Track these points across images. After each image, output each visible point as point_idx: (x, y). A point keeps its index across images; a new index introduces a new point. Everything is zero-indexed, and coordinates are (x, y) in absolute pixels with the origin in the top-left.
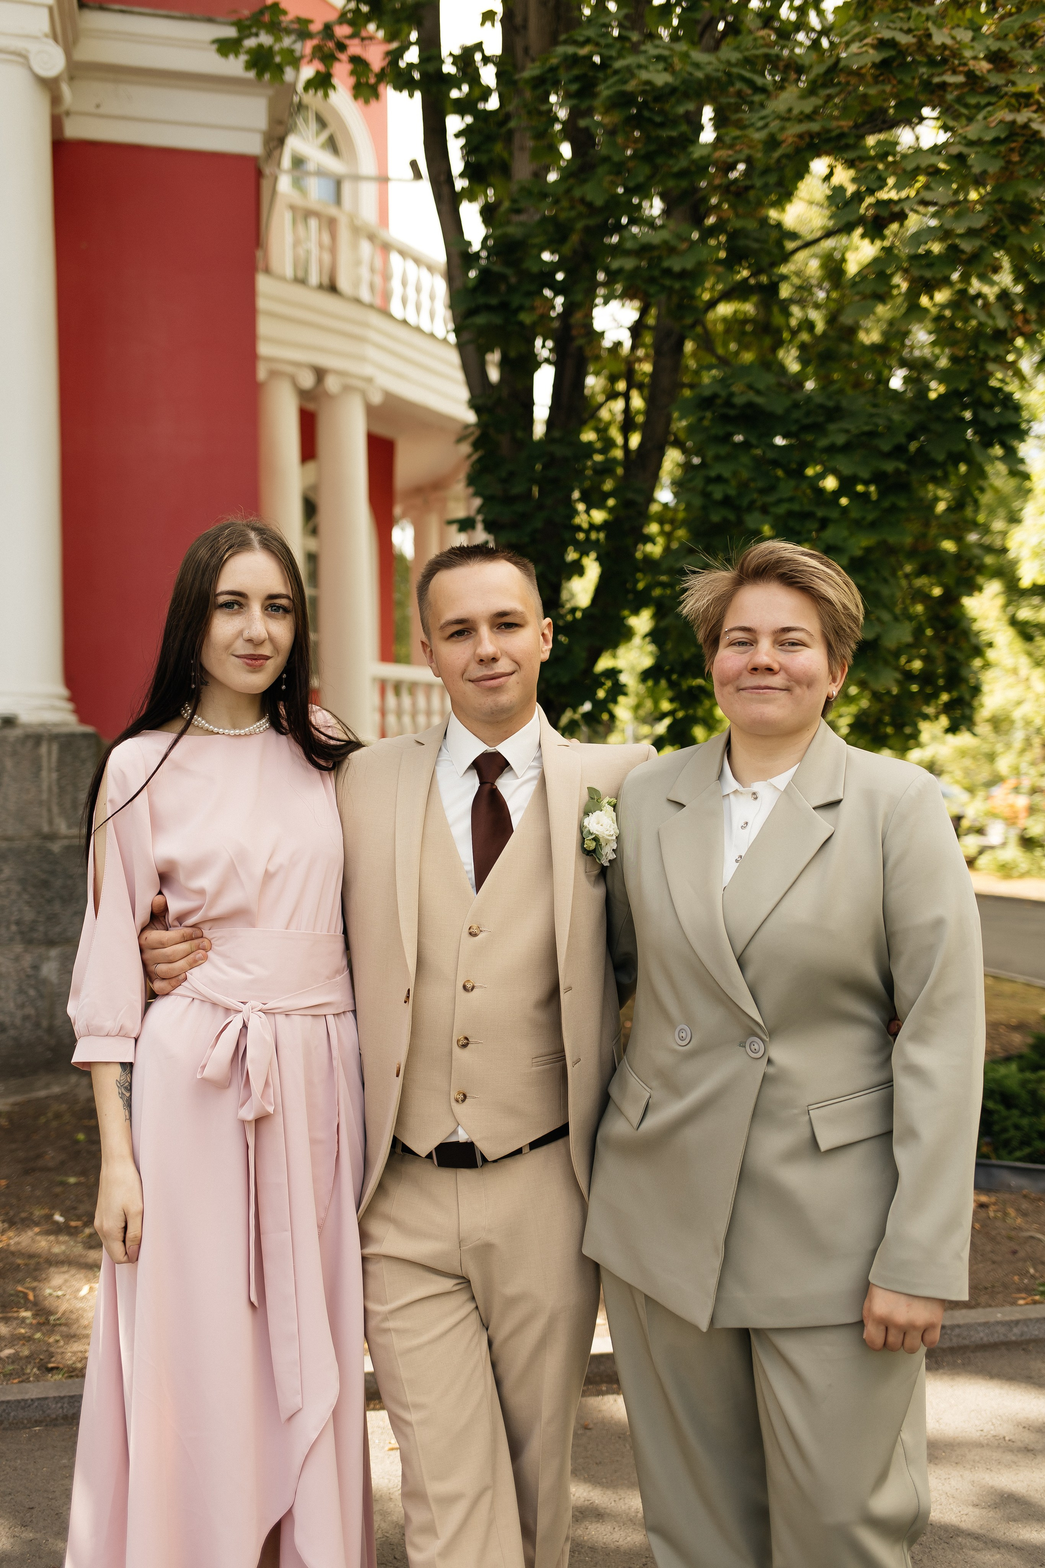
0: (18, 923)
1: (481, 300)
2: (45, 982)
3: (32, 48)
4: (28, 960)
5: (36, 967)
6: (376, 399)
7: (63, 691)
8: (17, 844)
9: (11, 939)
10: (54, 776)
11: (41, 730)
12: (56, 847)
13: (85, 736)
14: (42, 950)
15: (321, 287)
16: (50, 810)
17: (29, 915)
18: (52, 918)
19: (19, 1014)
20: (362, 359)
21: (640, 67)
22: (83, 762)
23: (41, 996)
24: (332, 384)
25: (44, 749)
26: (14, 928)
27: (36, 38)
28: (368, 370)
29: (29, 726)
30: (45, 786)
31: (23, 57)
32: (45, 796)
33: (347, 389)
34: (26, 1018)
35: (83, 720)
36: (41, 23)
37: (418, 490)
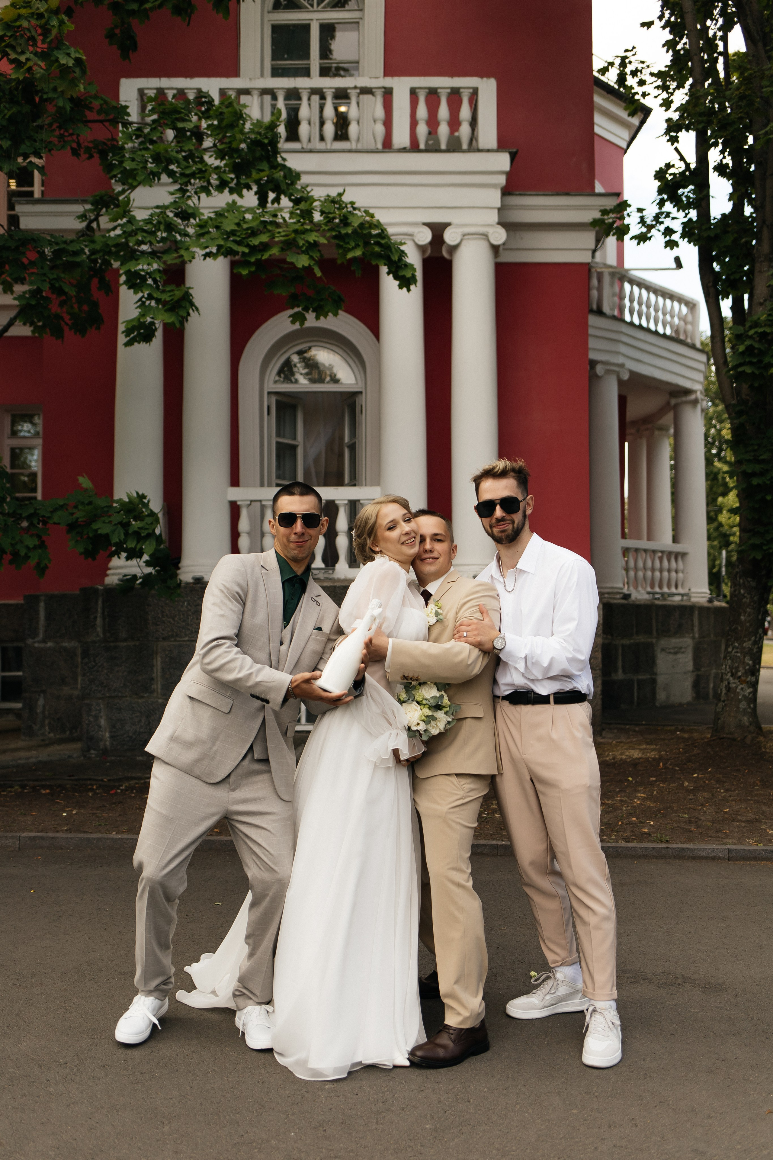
3: (490, 231)
6: (626, 377)
15: (591, 311)
20: (618, 353)
24: (600, 370)
27: (491, 226)
28: (621, 360)
31: (485, 236)
33: (608, 372)
36: (494, 217)
37: (634, 423)
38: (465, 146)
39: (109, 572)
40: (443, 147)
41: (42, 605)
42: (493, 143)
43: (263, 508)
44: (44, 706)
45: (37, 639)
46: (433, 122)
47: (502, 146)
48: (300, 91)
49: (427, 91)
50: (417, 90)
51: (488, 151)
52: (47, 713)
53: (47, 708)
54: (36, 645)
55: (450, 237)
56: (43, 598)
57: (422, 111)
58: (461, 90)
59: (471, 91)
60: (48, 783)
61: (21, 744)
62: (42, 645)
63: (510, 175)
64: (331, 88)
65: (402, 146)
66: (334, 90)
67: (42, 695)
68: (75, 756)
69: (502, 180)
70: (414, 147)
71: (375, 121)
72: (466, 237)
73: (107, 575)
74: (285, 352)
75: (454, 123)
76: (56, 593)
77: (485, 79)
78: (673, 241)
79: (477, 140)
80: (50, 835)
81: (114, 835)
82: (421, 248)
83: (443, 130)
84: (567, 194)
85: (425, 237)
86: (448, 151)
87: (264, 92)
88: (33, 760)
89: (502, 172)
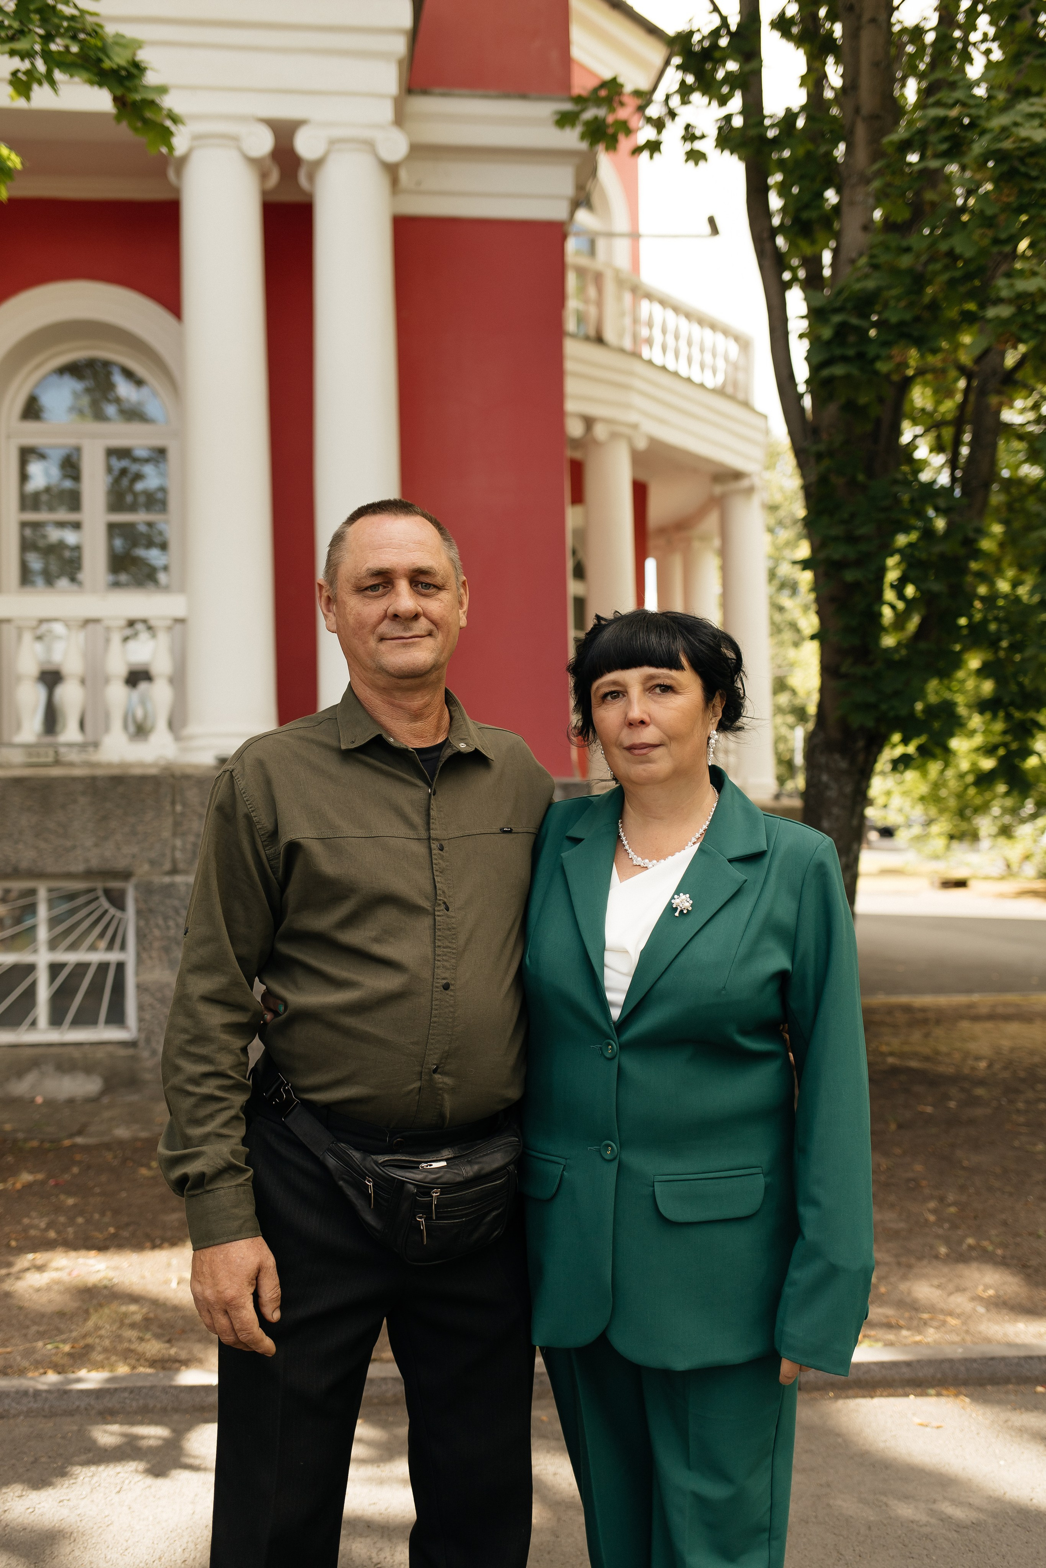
1: (838, 352)
3: (380, 136)
6: (641, 444)
15: (587, 338)
20: (628, 406)
21: (1016, 124)
24: (600, 431)
27: (381, 126)
28: (633, 417)
31: (370, 146)
33: (614, 436)
36: (387, 111)
37: (662, 531)
55: (305, 146)
63: (415, 40)
69: (400, 46)
72: (335, 146)
78: (698, 152)
82: (259, 167)
84: (523, 96)
85: (262, 142)
89: (396, 31)
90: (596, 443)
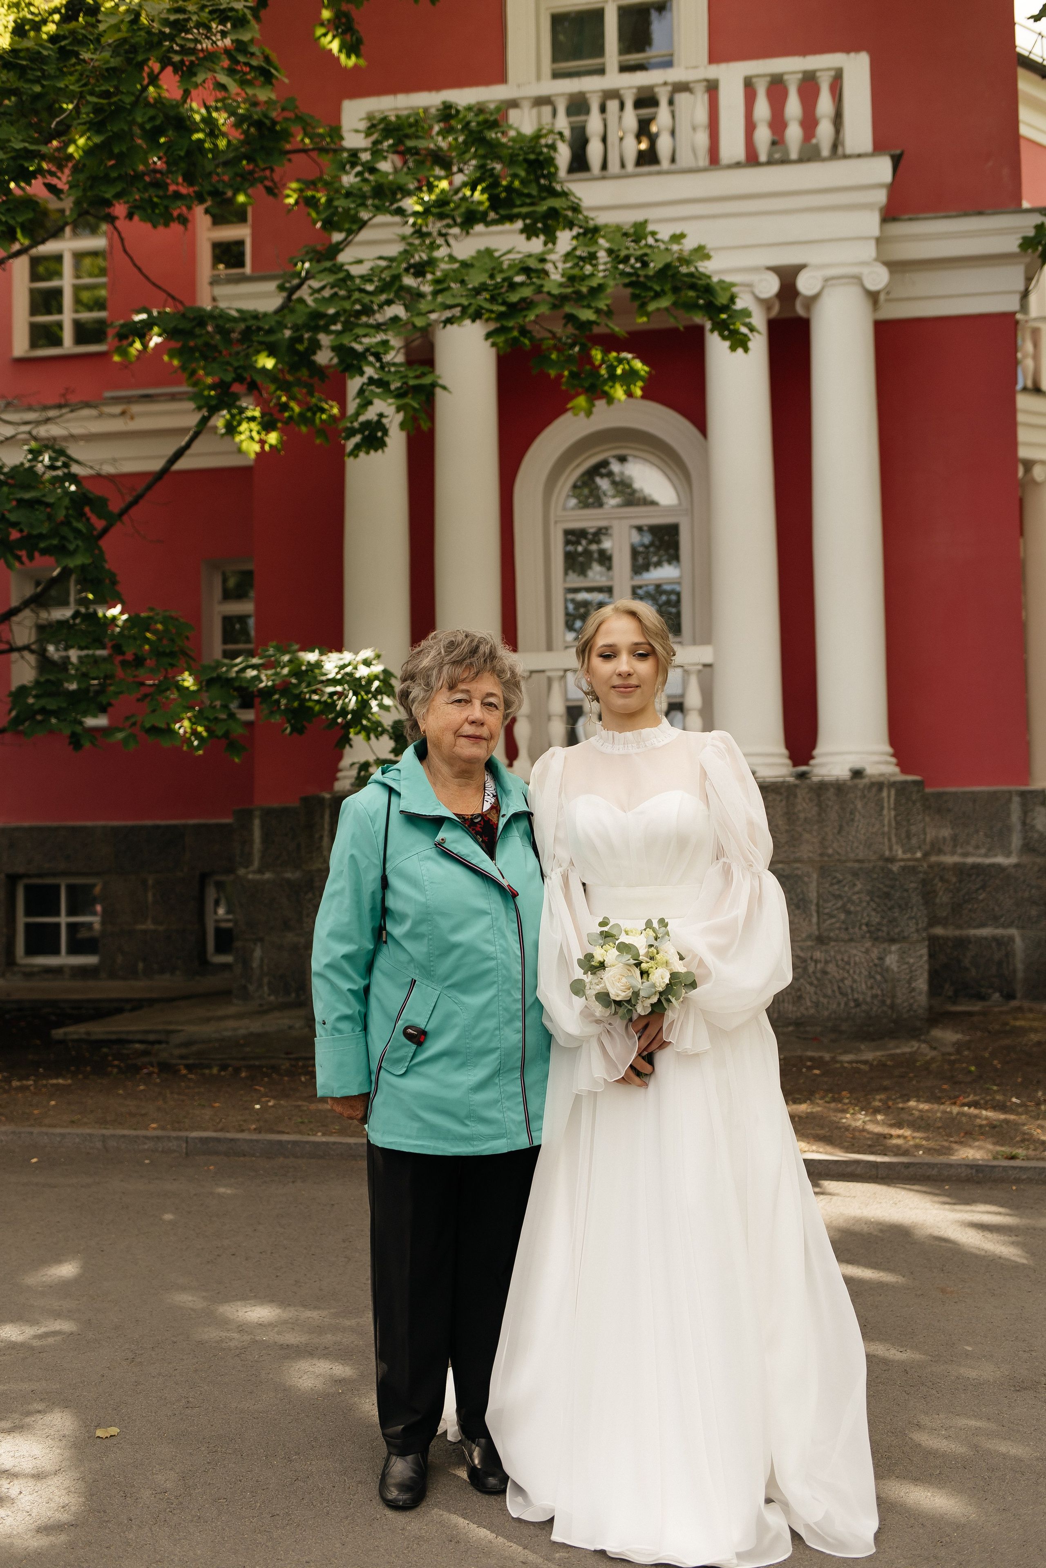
0: (867, 925)
2: (887, 970)
3: (865, 271)
4: (875, 953)
5: (881, 959)
7: (889, 750)
8: (866, 865)
9: (863, 937)
10: (893, 813)
11: (882, 779)
12: (895, 867)
13: (915, 782)
14: (886, 945)
16: (890, 840)
17: (876, 919)
18: (893, 921)
19: (869, 993)
22: (914, 803)
23: (886, 981)
24: (1039, 473)
25: (885, 794)
26: (864, 928)
27: (867, 264)
29: (873, 776)
30: (886, 822)
31: (858, 279)
32: (886, 829)
34: (875, 996)
35: (904, 771)
36: (869, 251)
38: (826, 152)
39: (340, 775)
40: (794, 156)
41: (257, 822)
42: (867, 144)
43: (550, 680)
44: (262, 960)
45: (251, 869)
46: (778, 124)
47: (879, 147)
48: (588, 95)
49: (768, 79)
50: (754, 80)
51: (859, 156)
52: (265, 968)
53: (266, 961)
54: (250, 876)
55: (805, 284)
56: (257, 813)
57: (762, 109)
58: (818, 74)
59: (833, 73)
60: (257, 1063)
61: (232, 1010)
62: (258, 877)
63: (893, 189)
64: (630, 88)
65: (734, 160)
66: (635, 91)
67: (259, 944)
68: (298, 1025)
69: (881, 197)
70: (752, 159)
71: (694, 129)
72: (830, 283)
73: (337, 779)
74: (578, 466)
75: (809, 123)
76: (276, 805)
77: (852, 55)
79: (843, 146)
80: (229, 1135)
81: (319, 1138)
82: (766, 304)
83: (794, 133)
84: (980, 213)
85: (771, 286)
86: (800, 160)
87: (541, 101)
88: (242, 1032)
89: (880, 186)
90: (1034, 483)
